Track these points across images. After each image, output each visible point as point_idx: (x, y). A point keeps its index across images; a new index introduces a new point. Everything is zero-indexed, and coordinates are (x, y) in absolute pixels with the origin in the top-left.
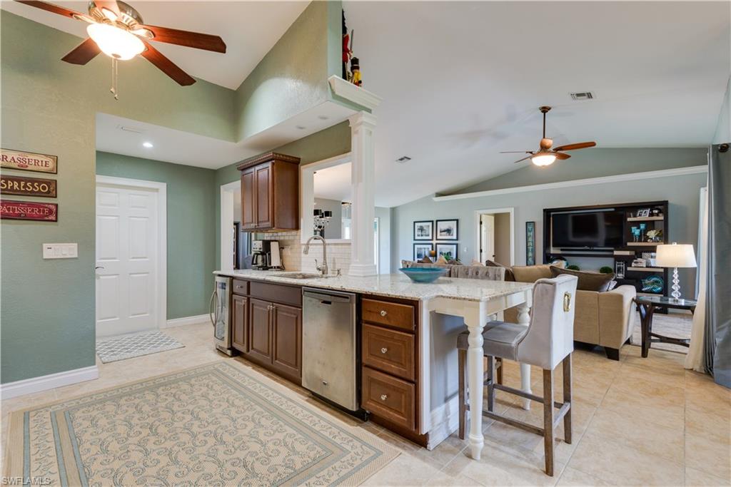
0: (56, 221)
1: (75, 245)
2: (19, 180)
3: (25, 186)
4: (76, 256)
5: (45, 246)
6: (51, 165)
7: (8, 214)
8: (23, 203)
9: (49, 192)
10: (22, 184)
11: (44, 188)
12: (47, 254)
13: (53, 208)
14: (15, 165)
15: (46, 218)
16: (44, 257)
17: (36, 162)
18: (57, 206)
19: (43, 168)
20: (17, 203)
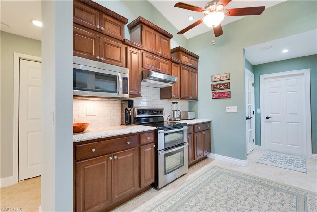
0: (230, 98)
1: (236, 107)
2: (219, 85)
3: (221, 86)
4: (237, 112)
5: (227, 107)
6: (228, 76)
7: (217, 97)
8: (220, 92)
9: (227, 87)
10: (220, 85)
11: (226, 86)
12: (228, 111)
13: (229, 93)
14: (218, 80)
15: (227, 97)
16: (227, 112)
17: (224, 77)
18: (230, 92)
19: (226, 79)
20: (219, 93)
